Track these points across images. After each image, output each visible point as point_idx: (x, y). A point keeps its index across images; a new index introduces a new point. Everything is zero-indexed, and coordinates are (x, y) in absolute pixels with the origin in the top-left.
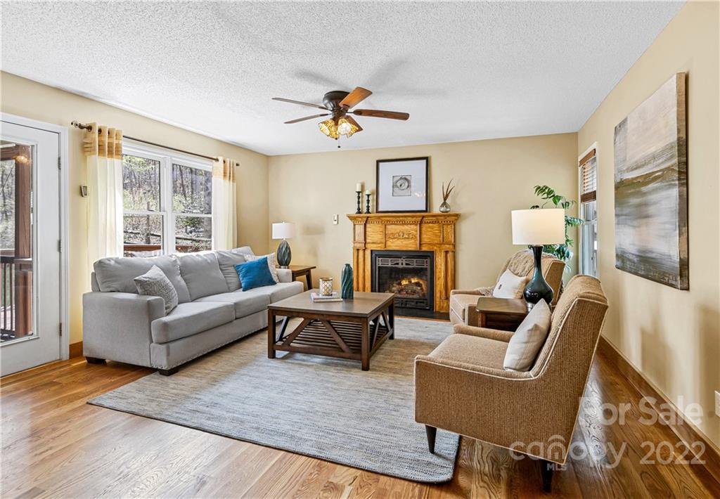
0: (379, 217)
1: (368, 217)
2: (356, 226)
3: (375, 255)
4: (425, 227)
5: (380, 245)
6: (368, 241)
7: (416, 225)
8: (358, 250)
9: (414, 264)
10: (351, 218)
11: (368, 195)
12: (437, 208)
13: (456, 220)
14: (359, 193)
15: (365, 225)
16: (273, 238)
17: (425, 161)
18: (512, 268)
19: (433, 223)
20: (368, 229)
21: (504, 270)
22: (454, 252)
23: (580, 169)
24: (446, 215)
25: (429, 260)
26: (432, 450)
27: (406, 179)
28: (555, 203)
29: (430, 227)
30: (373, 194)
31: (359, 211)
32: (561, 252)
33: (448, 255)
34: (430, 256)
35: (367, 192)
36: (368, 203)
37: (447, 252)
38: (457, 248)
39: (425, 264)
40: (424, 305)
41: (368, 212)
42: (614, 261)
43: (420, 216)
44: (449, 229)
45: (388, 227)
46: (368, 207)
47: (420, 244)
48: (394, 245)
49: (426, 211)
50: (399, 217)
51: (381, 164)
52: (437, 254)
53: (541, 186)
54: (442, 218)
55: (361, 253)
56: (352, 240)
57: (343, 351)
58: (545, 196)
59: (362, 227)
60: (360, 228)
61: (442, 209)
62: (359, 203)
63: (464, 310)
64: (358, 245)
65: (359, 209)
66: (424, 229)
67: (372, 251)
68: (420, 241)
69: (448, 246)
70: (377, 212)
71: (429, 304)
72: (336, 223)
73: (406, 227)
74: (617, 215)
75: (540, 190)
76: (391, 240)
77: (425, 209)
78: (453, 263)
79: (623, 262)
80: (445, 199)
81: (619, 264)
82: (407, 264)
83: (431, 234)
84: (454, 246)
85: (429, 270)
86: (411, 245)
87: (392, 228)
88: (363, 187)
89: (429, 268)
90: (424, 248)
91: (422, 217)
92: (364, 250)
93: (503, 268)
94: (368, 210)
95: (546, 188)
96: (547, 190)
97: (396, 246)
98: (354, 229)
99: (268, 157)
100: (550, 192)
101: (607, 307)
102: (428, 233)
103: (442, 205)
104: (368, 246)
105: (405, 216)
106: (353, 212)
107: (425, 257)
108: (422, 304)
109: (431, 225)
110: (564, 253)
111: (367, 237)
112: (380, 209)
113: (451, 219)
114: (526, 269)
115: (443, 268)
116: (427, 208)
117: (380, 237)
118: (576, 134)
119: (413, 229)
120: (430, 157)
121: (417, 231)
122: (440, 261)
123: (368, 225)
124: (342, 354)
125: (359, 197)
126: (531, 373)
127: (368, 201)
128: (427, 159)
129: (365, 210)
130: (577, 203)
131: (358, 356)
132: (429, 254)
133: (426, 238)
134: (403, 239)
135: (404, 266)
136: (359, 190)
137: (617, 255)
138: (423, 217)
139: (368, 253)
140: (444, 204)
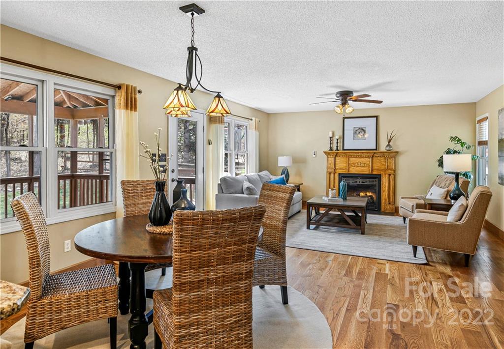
0: (345, 153)
1: (337, 153)
2: (329, 158)
3: (342, 177)
4: (375, 159)
5: (345, 170)
6: (337, 168)
7: (370, 158)
8: (330, 173)
9: (368, 182)
10: (325, 153)
11: (338, 139)
12: (383, 148)
13: (396, 155)
14: (331, 137)
15: (335, 157)
16: (279, 165)
17: (375, 118)
18: (437, 184)
19: (380, 157)
20: (337, 160)
21: (432, 186)
22: (395, 175)
23: (477, 125)
24: (389, 152)
25: (377, 180)
26: (415, 256)
27: (362, 129)
28: (462, 146)
29: (378, 159)
30: (340, 138)
31: (331, 149)
32: (466, 175)
33: (391, 177)
34: (378, 177)
35: (337, 137)
36: (337, 144)
37: (390, 175)
38: (396, 172)
39: (375, 182)
40: (374, 207)
41: (337, 150)
42: (497, 180)
43: (372, 153)
44: (392, 161)
45: (350, 159)
46: (337, 146)
47: (372, 170)
48: (354, 170)
49: (376, 149)
50: (358, 153)
51: (346, 120)
52: (383, 176)
53: (454, 136)
54: (387, 154)
55: (332, 175)
56: (326, 166)
57: (350, 225)
58: (456, 142)
59: (333, 159)
60: (332, 160)
61: (387, 149)
62: (331, 144)
63: (413, 206)
64: (330, 170)
65: (331, 148)
66: (374, 161)
67: (339, 174)
68: (372, 168)
69: (390, 171)
70: (343, 150)
71: (377, 207)
72: (315, 156)
73: (363, 160)
74: (499, 156)
75: (453, 139)
76: (353, 167)
77: (375, 148)
78: (393, 182)
79: (502, 180)
80: (389, 142)
81: (500, 181)
82: (362, 182)
83: (379, 165)
84: (395, 171)
85: (377, 186)
86: (366, 171)
87: (352, 160)
88: (333, 134)
89: (377, 184)
90: (375, 173)
91: (373, 153)
92: (334, 173)
93: (431, 184)
94: (337, 148)
95: (457, 138)
96: (457, 139)
97: (356, 171)
98: (328, 160)
99: (268, 114)
100: (459, 140)
101: (492, 195)
102: (377, 163)
103: (387, 146)
104: (337, 171)
105: (363, 153)
106: (327, 149)
107: (375, 178)
108: (372, 207)
109: (379, 158)
110: (467, 176)
111: (336, 165)
112: (345, 148)
113: (392, 155)
114: (447, 184)
115: (387, 184)
116: (376, 147)
117: (345, 165)
118: (475, 103)
119: (368, 161)
120: (379, 116)
121: (370, 162)
122: (385, 181)
123: (337, 158)
124: (350, 226)
125: (331, 140)
126: (461, 221)
127: (337, 143)
128: (377, 117)
129: (335, 148)
130: (475, 146)
131: (359, 227)
132: (378, 176)
133: (376, 166)
134: (361, 166)
135: (361, 183)
136: (331, 136)
137: (499, 177)
138: (375, 153)
139: (337, 175)
140: (388, 145)
